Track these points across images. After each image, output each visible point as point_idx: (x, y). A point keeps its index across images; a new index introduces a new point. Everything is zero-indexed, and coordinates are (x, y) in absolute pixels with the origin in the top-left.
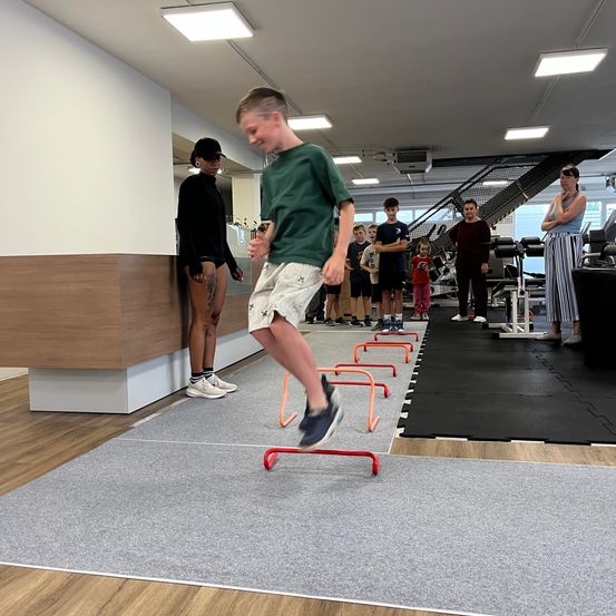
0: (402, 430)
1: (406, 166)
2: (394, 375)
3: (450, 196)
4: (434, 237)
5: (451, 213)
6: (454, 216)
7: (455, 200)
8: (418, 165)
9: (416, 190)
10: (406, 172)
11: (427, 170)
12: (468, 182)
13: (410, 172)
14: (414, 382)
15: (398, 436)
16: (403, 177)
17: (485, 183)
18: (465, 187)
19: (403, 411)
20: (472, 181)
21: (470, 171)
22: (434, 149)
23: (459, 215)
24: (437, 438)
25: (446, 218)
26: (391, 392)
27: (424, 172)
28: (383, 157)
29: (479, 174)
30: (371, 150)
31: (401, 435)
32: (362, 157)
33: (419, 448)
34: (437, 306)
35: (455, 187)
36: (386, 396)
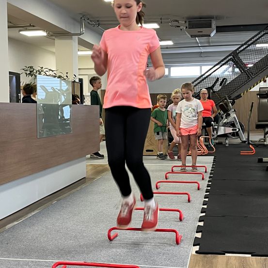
0: (197, 248)
1: (195, 31)
2: (189, 201)
3: (230, 55)
4: (217, 88)
5: (231, 69)
6: (233, 71)
7: (235, 59)
8: (205, 31)
9: (203, 50)
10: (195, 36)
11: (212, 35)
12: (245, 44)
13: (199, 36)
14: (205, 207)
15: (194, 253)
16: (192, 40)
17: (258, 45)
18: (242, 48)
19: (197, 232)
20: (248, 44)
21: (247, 36)
22: (217, 18)
23: (237, 70)
24: (227, 255)
25: (226, 73)
26: (184, 216)
27: (210, 36)
28: (176, 24)
29: (253, 38)
30: (168, 19)
31: (197, 252)
32: (160, 23)
33: (212, 263)
34: (220, 143)
35: (234, 48)
36: (181, 219)
